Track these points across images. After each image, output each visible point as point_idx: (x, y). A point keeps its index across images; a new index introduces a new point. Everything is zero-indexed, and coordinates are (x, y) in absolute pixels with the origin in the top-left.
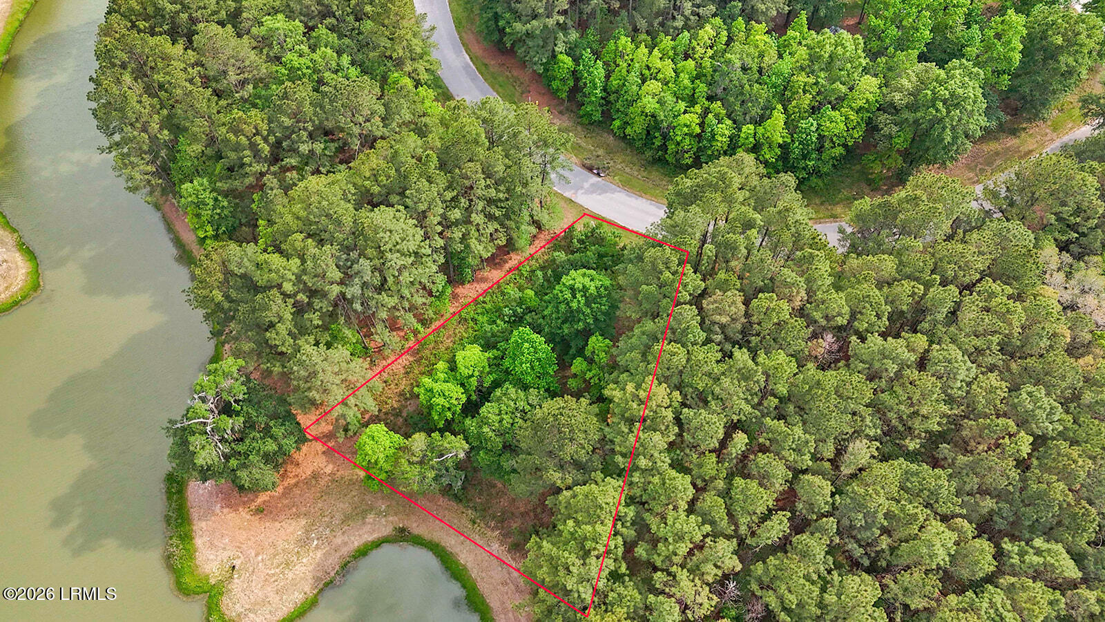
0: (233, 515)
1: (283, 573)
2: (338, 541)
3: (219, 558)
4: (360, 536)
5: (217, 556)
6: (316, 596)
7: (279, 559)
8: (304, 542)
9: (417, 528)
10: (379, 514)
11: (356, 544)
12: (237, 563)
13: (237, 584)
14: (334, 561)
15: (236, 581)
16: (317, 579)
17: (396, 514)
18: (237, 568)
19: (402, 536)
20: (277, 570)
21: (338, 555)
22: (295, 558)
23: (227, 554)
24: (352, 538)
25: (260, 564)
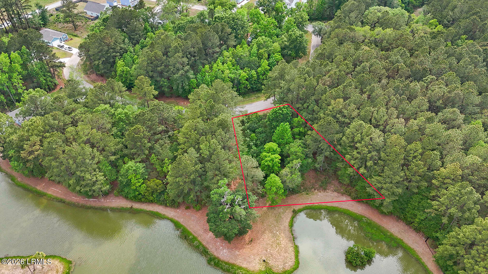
0: (245, 250)
1: (280, 247)
2: (282, 228)
3: (257, 263)
4: (285, 222)
5: (255, 263)
6: (295, 245)
7: (274, 246)
8: (275, 235)
9: (297, 208)
10: (283, 213)
11: (287, 225)
12: (264, 258)
13: (271, 262)
14: (288, 233)
15: (270, 262)
16: (290, 241)
17: (287, 209)
18: (265, 259)
19: (295, 213)
20: (278, 248)
21: (287, 231)
22: (278, 241)
23: (257, 260)
24: (285, 224)
25: (271, 251)
